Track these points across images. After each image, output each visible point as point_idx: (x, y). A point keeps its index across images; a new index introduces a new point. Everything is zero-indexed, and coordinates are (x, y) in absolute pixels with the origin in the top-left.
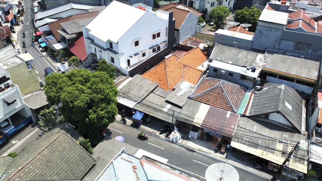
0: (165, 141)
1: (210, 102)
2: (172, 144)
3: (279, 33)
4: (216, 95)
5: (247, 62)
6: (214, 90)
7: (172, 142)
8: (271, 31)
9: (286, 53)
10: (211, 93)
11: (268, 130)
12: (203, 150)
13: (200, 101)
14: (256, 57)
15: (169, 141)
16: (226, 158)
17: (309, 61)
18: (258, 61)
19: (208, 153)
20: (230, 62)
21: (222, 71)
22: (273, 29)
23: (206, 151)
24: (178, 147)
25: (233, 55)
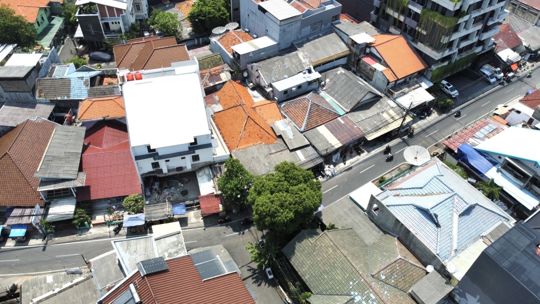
0: (329, 181)
1: (319, 122)
2: (334, 178)
3: (299, 24)
4: (317, 113)
5: (297, 67)
6: (312, 111)
7: (333, 176)
8: (292, 25)
9: (309, 38)
10: (312, 114)
11: (368, 111)
12: (353, 161)
13: (312, 127)
14: (299, 58)
15: (331, 177)
16: (369, 152)
17: (328, 36)
18: (303, 61)
19: (358, 160)
20: (286, 76)
21: (293, 89)
22: (293, 23)
23: (355, 160)
24: (341, 175)
25: (281, 67)
